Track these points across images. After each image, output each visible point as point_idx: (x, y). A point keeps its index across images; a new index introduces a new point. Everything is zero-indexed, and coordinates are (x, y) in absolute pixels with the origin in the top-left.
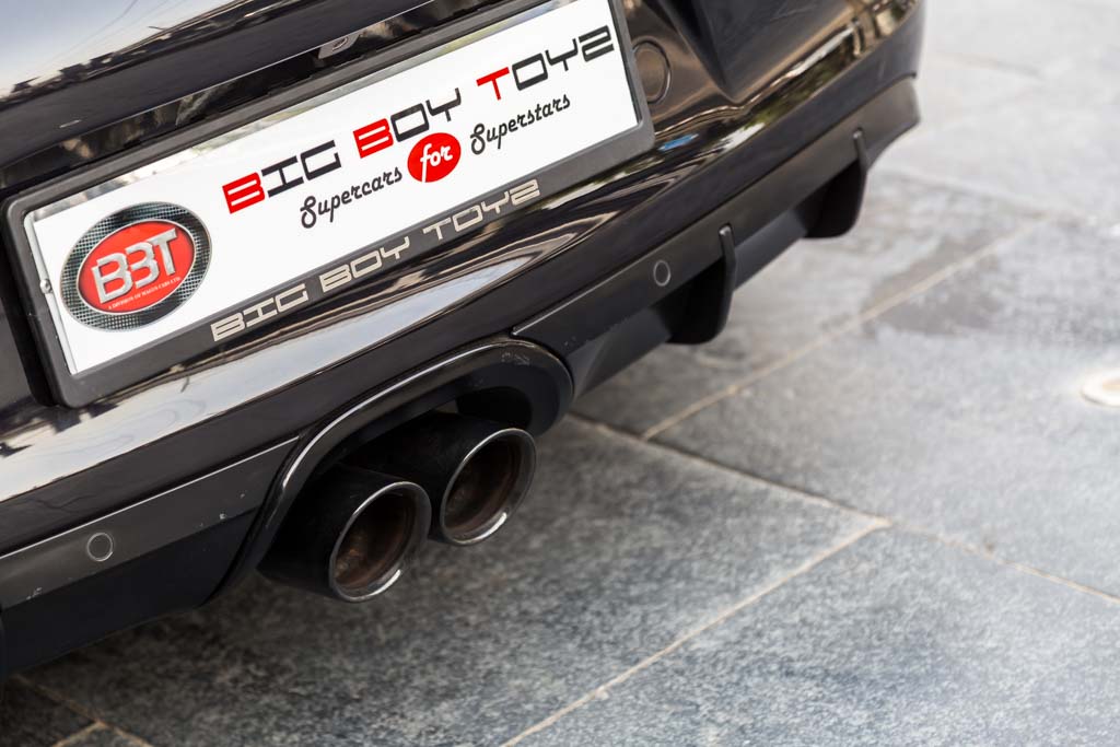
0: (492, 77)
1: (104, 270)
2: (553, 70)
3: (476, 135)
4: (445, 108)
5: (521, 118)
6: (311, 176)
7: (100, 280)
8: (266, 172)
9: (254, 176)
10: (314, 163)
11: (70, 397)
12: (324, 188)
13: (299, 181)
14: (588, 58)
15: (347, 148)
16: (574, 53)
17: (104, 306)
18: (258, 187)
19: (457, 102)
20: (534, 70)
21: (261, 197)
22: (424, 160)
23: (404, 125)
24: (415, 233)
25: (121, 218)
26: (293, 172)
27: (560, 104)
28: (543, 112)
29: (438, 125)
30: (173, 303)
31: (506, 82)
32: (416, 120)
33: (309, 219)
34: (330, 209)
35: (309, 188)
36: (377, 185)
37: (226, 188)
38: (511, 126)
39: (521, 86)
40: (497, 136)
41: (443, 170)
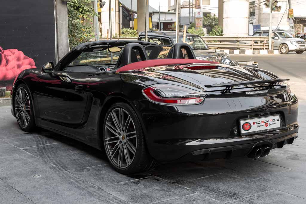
2: (275, 121)
7: (244, 127)
11: (241, 135)
12: (259, 125)
14: (278, 121)
17: (244, 129)
19: (268, 121)
20: (274, 120)
24: (265, 130)
25: (247, 123)
26: (257, 123)
27: (275, 124)
28: (274, 124)
30: (249, 130)
31: (272, 121)
32: (266, 122)
33: (258, 127)
36: (262, 126)
37: (253, 123)
41: (267, 126)
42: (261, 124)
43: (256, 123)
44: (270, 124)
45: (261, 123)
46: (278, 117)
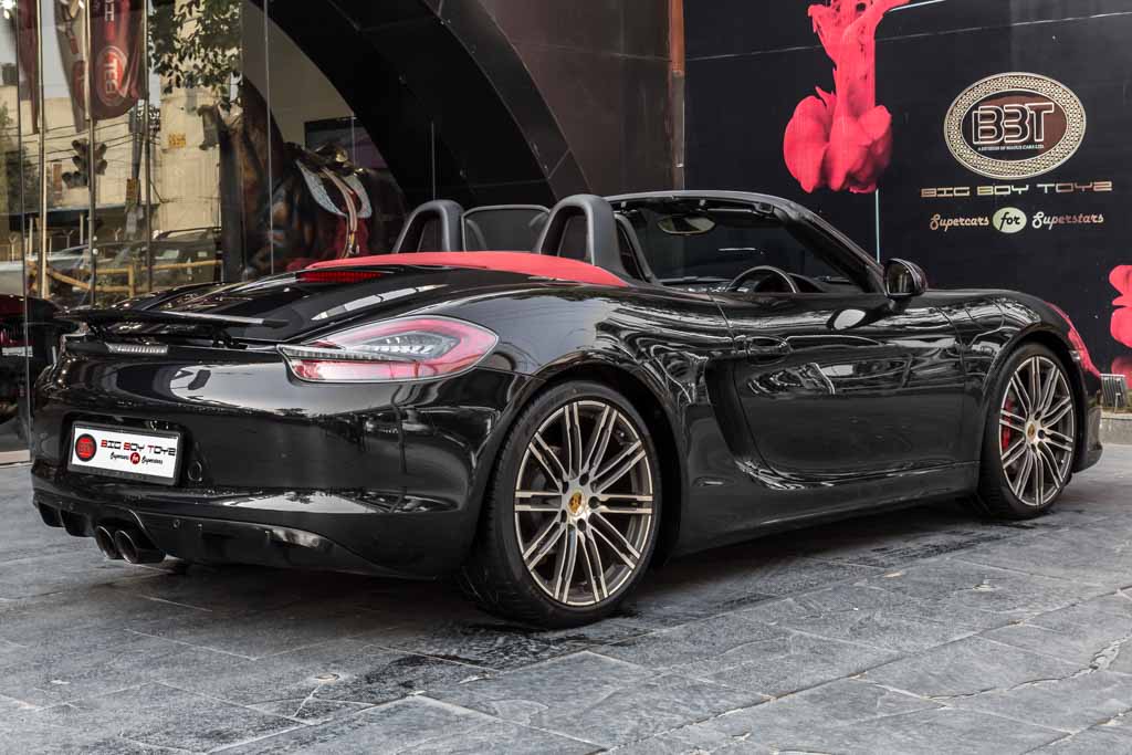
2: (162, 453)
6: (115, 448)
9: (107, 442)
10: (116, 445)
12: (116, 452)
14: (169, 454)
20: (158, 450)
21: (107, 447)
22: (134, 458)
23: (133, 447)
25: (88, 436)
26: (113, 445)
27: (161, 462)
28: (158, 461)
29: (138, 451)
30: (88, 459)
31: (153, 450)
33: (112, 457)
34: (116, 457)
36: (124, 457)
37: (101, 441)
41: (135, 462)
42: (122, 452)
43: (109, 444)
44: (146, 460)
45: (122, 447)
46: (173, 443)
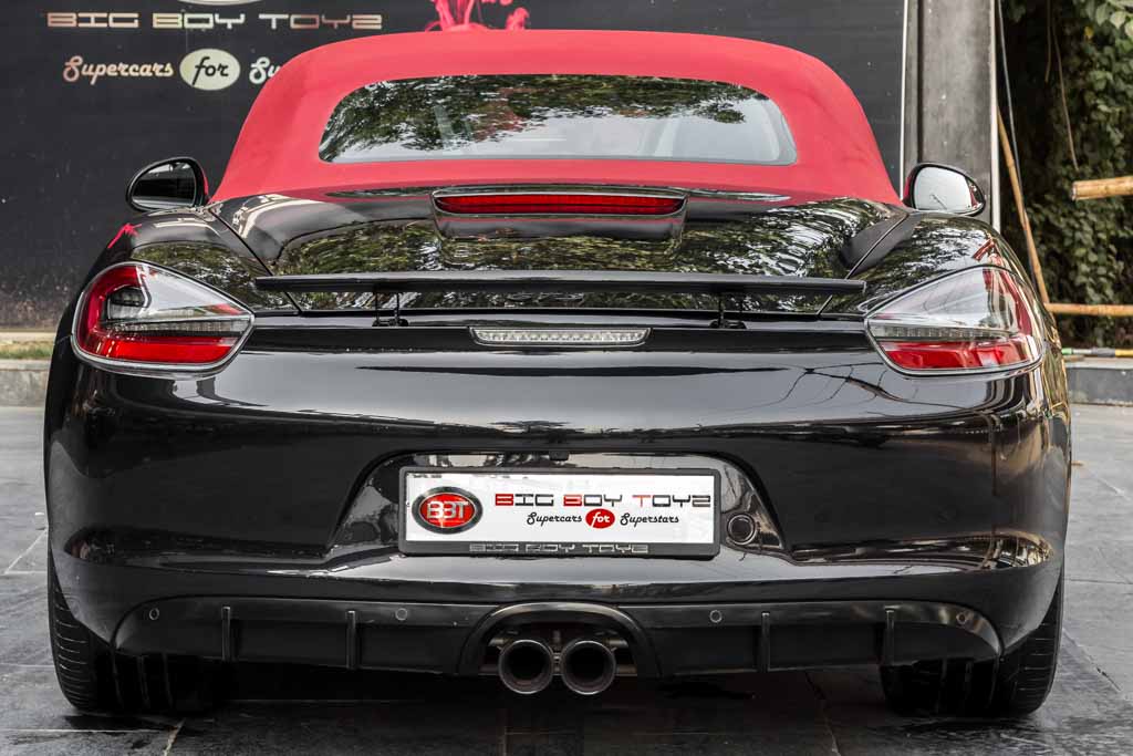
0: (642, 497)
1: (432, 506)
2: (674, 504)
3: (624, 517)
4: (613, 501)
5: (650, 518)
6: (538, 504)
7: (430, 509)
8: (517, 495)
9: (512, 495)
10: (540, 500)
11: (402, 547)
12: (542, 512)
13: (532, 504)
14: (694, 505)
15: (559, 500)
16: (688, 501)
17: (428, 520)
18: (511, 500)
19: (620, 500)
20: (666, 501)
21: (512, 504)
22: (595, 518)
23: (589, 500)
25: (448, 490)
26: (530, 500)
27: (673, 520)
28: (662, 519)
29: (606, 506)
30: (458, 530)
31: (647, 501)
32: (597, 500)
33: (531, 521)
34: (542, 520)
35: (535, 509)
36: (568, 519)
37: (497, 495)
38: (644, 520)
39: (655, 505)
40: (636, 521)
41: (603, 525)
42: (559, 509)
43: (518, 500)
44: (631, 520)
45: (560, 502)
